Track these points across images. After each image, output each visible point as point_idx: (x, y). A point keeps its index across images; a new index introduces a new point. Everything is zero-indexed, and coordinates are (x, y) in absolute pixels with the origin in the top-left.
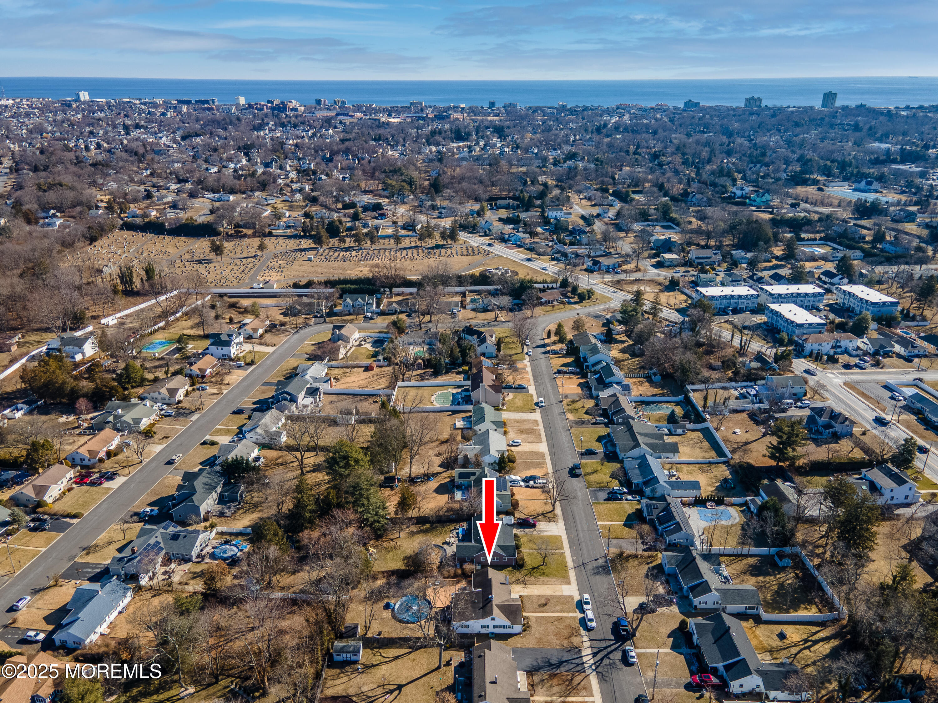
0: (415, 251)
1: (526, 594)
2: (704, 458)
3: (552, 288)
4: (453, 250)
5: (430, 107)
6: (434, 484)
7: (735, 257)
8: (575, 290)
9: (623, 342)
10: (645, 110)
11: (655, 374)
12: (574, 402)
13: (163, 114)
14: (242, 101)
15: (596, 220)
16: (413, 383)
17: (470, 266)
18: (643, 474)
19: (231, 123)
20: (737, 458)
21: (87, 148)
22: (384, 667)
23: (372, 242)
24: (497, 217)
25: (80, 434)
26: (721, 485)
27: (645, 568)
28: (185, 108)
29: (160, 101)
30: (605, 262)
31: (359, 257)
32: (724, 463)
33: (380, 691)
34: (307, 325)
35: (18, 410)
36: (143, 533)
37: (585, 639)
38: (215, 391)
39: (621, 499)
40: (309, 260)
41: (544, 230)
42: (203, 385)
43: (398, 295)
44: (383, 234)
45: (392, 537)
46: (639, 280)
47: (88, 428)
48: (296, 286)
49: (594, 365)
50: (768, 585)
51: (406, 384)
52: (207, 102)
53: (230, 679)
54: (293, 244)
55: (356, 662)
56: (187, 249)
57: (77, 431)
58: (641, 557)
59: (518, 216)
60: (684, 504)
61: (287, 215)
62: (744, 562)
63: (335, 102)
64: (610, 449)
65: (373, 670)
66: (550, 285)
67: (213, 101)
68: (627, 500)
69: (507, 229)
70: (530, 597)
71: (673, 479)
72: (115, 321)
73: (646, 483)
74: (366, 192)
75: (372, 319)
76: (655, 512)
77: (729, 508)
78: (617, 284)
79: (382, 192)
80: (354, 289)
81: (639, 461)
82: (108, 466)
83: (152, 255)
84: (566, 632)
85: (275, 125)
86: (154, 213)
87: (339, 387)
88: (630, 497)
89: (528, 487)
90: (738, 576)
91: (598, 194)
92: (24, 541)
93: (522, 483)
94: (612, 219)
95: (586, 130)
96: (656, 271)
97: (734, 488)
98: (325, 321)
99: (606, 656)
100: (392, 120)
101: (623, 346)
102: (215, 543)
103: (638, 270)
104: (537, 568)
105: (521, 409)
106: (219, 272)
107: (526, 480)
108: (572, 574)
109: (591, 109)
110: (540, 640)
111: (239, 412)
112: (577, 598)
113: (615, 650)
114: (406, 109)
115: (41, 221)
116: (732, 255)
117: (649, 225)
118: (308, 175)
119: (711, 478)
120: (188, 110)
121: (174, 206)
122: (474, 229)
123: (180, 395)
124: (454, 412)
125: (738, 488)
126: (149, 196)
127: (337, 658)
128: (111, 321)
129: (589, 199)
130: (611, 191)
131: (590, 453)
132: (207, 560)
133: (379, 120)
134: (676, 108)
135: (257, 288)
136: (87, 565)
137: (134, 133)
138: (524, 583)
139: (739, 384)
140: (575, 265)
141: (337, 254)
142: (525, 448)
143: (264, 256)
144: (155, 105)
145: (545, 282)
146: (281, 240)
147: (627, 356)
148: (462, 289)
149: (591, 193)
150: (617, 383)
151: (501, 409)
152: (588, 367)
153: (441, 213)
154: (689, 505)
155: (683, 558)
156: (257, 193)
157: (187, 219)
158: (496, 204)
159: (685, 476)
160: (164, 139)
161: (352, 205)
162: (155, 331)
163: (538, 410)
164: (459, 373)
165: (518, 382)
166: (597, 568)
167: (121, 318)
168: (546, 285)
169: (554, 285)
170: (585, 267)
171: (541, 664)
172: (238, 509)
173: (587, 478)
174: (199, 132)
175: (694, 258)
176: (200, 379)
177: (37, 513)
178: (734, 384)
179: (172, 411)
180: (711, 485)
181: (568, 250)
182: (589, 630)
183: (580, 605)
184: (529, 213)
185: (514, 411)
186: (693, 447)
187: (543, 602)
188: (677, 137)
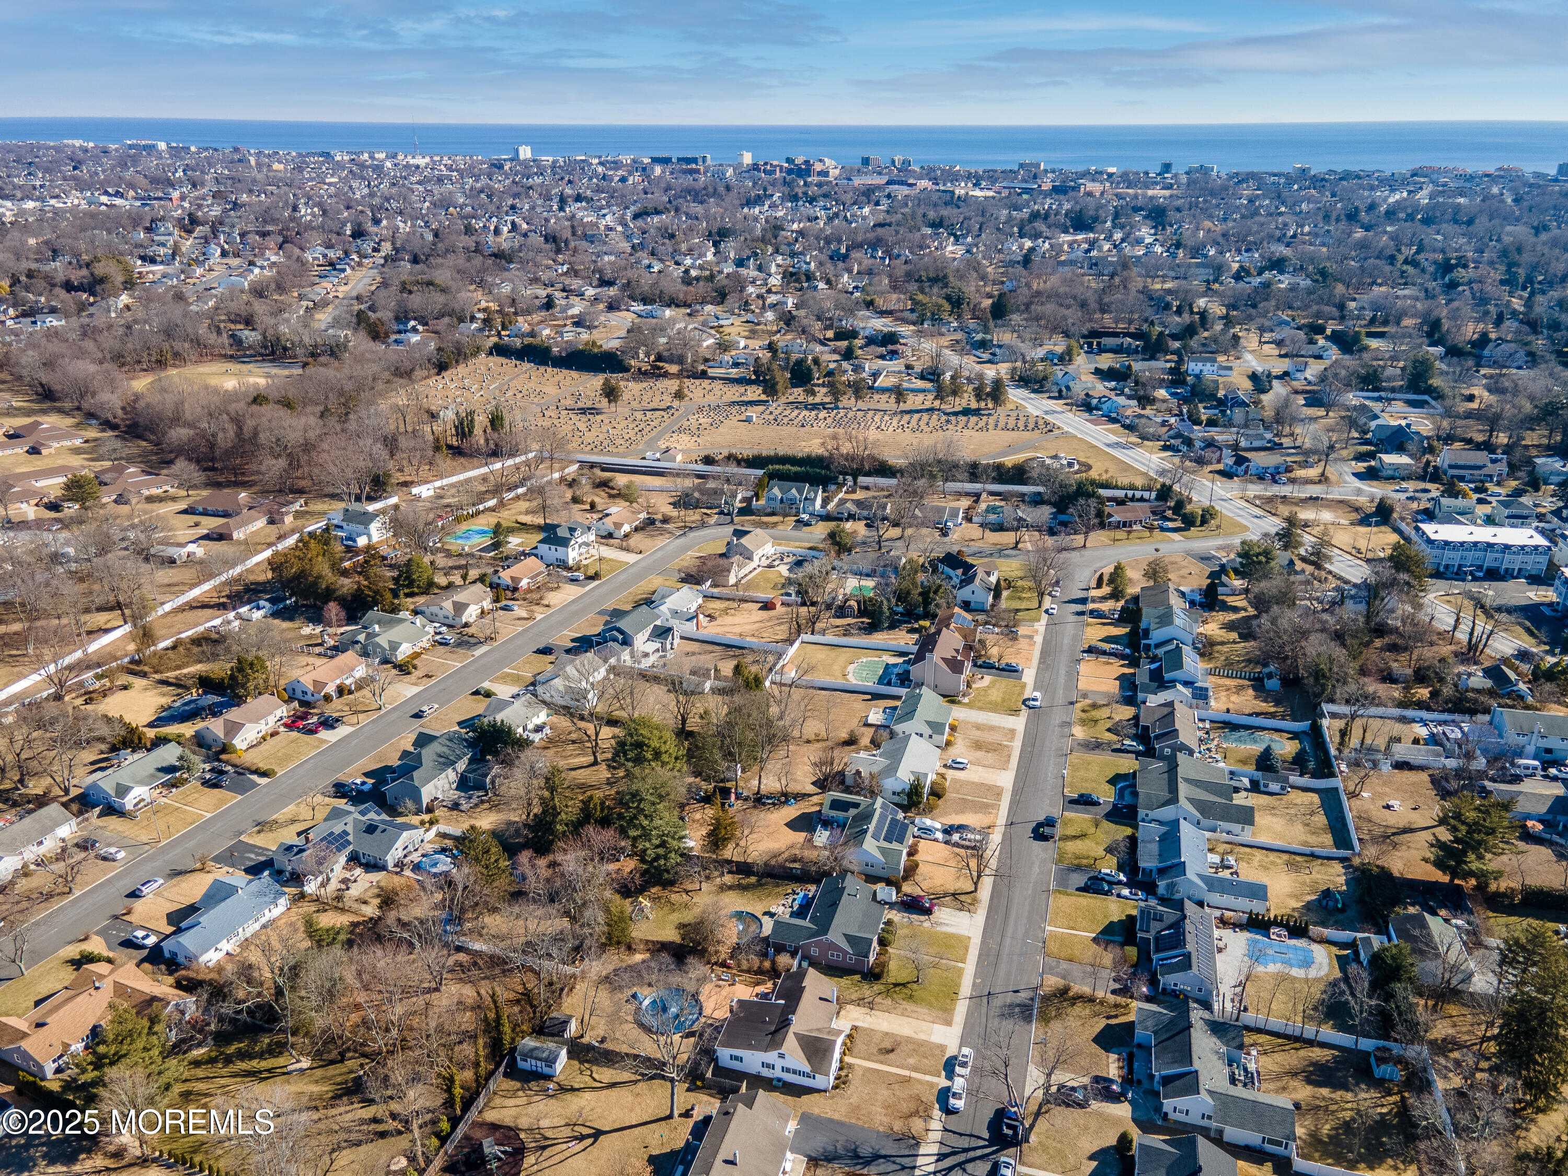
0: (925, 417)
1: (865, 1025)
2: (1305, 844)
3: (1142, 499)
4: (992, 420)
5: (1053, 171)
6: (792, 811)
7: (1540, 470)
8: (1179, 506)
9: (1235, 609)
10: (1470, 178)
11: (1270, 676)
12: (1095, 706)
13: (623, 180)
14: (748, 158)
15: (1275, 383)
16: (829, 638)
17: (1011, 449)
18: (1161, 856)
19: (715, 193)
20: (1369, 855)
21: (497, 232)
22: (587, 1095)
23: (858, 397)
24: (1092, 367)
25: (319, 655)
26: (1319, 900)
27: (1101, 1023)
28: (658, 170)
29: (626, 159)
30: (1260, 460)
31: (829, 420)
32: (1342, 860)
33: (567, 1132)
34: (703, 525)
35: (258, 608)
36: (336, 814)
37: (936, 1125)
38: (524, 614)
39: (1106, 893)
40: (748, 420)
41: (1171, 394)
42: (510, 603)
43: (867, 488)
44: (885, 385)
45: (690, 887)
46: (1317, 498)
47: (330, 649)
48: (708, 460)
49: (1158, 646)
50: (1335, 1107)
51: (817, 638)
52: (694, 160)
53: (362, 1060)
54: (733, 393)
55: (549, 1078)
56: (572, 390)
57: (317, 650)
58: (1101, 1003)
59: (1129, 367)
60: (1223, 922)
61: (742, 344)
62: (1302, 1053)
63: (893, 162)
64: (1128, 799)
65: (568, 1096)
66: (1138, 494)
67: (704, 158)
68: (1119, 896)
69: (1100, 388)
70: (869, 1032)
71: (1226, 874)
72: (431, 493)
73: (1162, 872)
74: (883, 313)
75: (807, 524)
76: (1155, 926)
77: (1316, 947)
78: (1268, 504)
79: (907, 314)
80: (796, 473)
81: (1164, 829)
82: (334, 709)
83: (519, 396)
84: (905, 1107)
85: (782, 199)
86: (546, 332)
87: (710, 630)
88: (1126, 892)
89: (947, 843)
90: (1278, 1077)
91: (1301, 335)
92: (190, 799)
93: (939, 835)
94: (1310, 383)
95: (1327, 218)
96: (1357, 483)
97: (1342, 910)
98: (732, 522)
99: (960, 1165)
100: (978, 193)
101: (1233, 617)
102: (429, 848)
103: (1323, 479)
104: (904, 985)
105: (994, 707)
106: (604, 429)
107: (948, 831)
108: (961, 1008)
109: (1358, 177)
110: (855, 1109)
111: (546, 651)
112: (951, 1051)
113: (981, 1158)
114: (1010, 174)
115: (393, 337)
116: (1534, 465)
117: (1380, 399)
118: (798, 281)
119: (1304, 883)
120: (663, 172)
121: (579, 322)
122: (1042, 386)
123: (471, 614)
124: (876, 696)
125: (1351, 913)
126: (549, 305)
127: (521, 1064)
128: (425, 491)
129: (1279, 343)
130: (1329, 332)
131: (1085, 801)
132: (408, 873)
133: (953, 192)
134: (1537, 175)
135: (651, 458)
136: (252, 848)
137: (573, 208)
138: (871, 1006)
139: (1435, 716)
140: (1200, 461)
141: (796, 412)
142: (973, 774)
143: (682, 410)
144: (617, 165)
145: (1132, 487)
146: (718, 385)
147: (1234, 636)
148: (977, 486)
149: (1285, 333)
150: (1186, 684)
151: (959, 703)
152: (1148, 647)
153: (994, 354)
154: (1236, 926)
155: (1172, 1022)
156: (709, 308)
157: (587, 344)
158: (1099, 344)
159: (1249, 872)
160: (608, 217)
161: (852, 334)
162: (478, 513)
163: (1025, 712)
164: (912, 631)
165: (1011, 659)
166: (1011, 1006)
167: (442, 488)
168: (1130, 493)
169: (1146, 495)
170: (1220, 467)
171: (841, 1151)
172: (482, 802)
173: (1061, 844)
174: (660, 208)
175: (1446, 466)
176: (509, 594)
177: (219, 760)
178: (1424, 714)
179: (451, 637)
180: (1297, 897)
181: (1198, 433)
182: (949, 1111)
183: (950, 1067)
184: (1153, 363)
185: (980, 709)
186: (1291, 820)
187: (887, 1045)
188: (1515, 232)
